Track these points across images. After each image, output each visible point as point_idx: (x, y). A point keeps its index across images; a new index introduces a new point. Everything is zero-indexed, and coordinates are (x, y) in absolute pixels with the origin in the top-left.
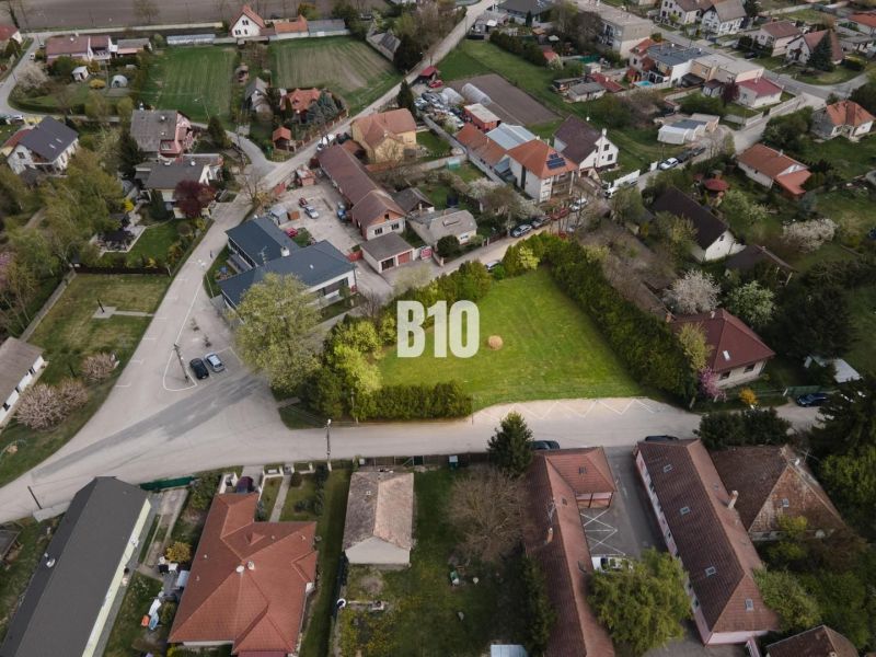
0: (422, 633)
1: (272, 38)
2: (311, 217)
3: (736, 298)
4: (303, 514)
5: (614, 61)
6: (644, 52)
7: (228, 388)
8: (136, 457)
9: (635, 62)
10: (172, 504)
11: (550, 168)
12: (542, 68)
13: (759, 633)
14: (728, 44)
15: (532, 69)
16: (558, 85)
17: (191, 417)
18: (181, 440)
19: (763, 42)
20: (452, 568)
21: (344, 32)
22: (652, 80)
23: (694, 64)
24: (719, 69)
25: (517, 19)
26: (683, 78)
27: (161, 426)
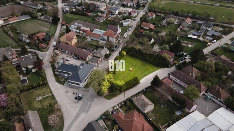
0: (165, 117)
1: (9, 23)
2: (68, 61)
3: (163, 48)
4: (128, 111)
5: (102, 12)
6: (107, 9)
7: (88, 99)
8: (84, 120)
9: (106, 12)
10: (101, 123)
11: (114, 35)
12: (88, 17)
13: (204, 91)
14: (119, 5)
15: (86, 17)
16: (95, 19)
17: (87, 108)
18: (90, 112)
19: (126, 4)
20: (160, 106)
21: (29, 18)
22: (112, 14)
23: (119, 10)
24: (124, 10)
25: (72, 7)
26: (118, 13)
27: (82, 112)
